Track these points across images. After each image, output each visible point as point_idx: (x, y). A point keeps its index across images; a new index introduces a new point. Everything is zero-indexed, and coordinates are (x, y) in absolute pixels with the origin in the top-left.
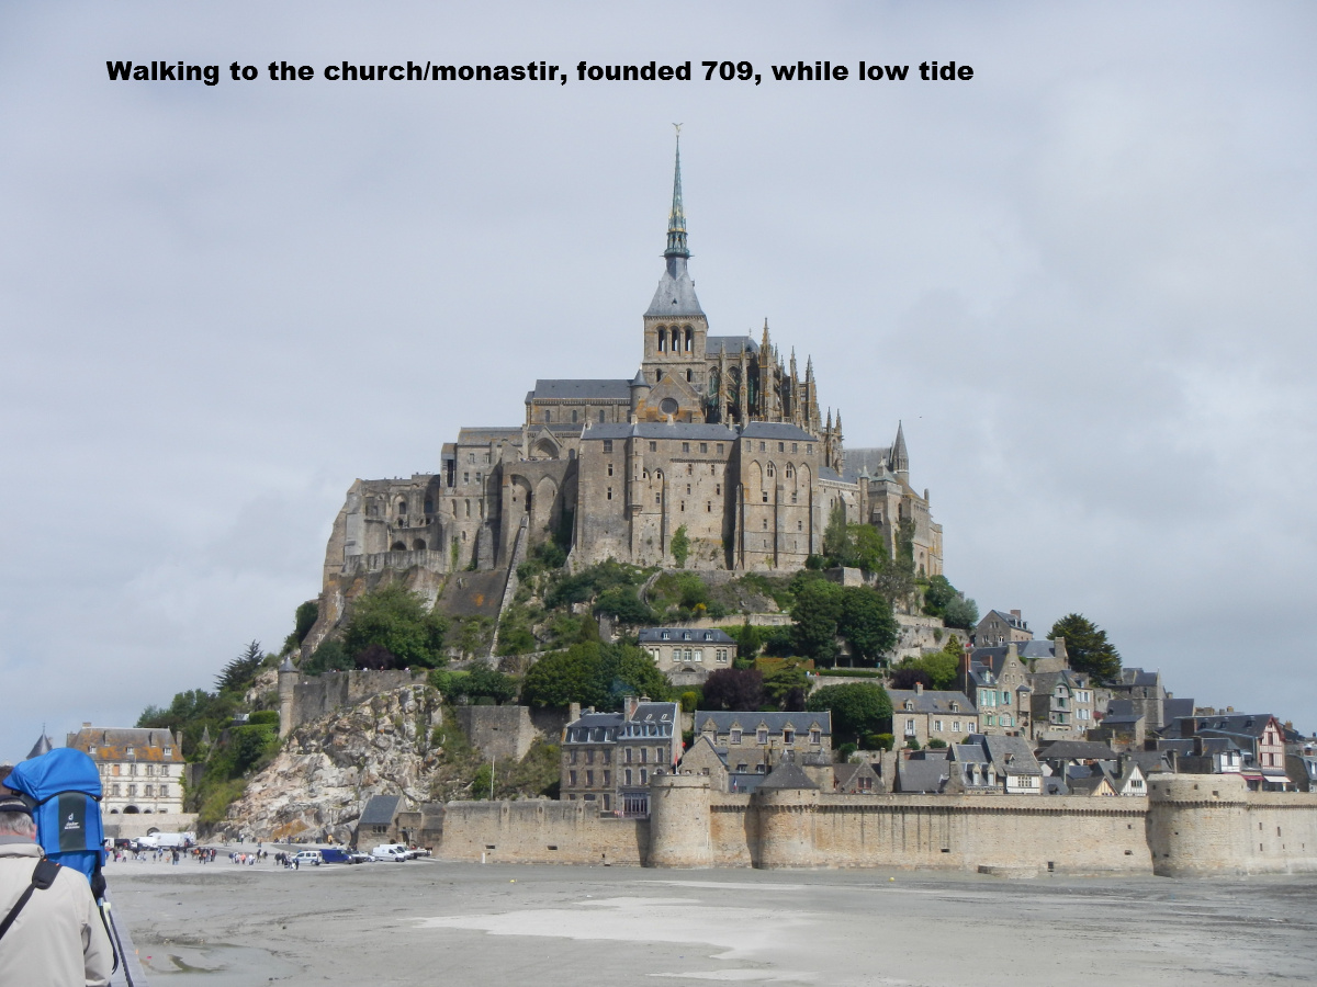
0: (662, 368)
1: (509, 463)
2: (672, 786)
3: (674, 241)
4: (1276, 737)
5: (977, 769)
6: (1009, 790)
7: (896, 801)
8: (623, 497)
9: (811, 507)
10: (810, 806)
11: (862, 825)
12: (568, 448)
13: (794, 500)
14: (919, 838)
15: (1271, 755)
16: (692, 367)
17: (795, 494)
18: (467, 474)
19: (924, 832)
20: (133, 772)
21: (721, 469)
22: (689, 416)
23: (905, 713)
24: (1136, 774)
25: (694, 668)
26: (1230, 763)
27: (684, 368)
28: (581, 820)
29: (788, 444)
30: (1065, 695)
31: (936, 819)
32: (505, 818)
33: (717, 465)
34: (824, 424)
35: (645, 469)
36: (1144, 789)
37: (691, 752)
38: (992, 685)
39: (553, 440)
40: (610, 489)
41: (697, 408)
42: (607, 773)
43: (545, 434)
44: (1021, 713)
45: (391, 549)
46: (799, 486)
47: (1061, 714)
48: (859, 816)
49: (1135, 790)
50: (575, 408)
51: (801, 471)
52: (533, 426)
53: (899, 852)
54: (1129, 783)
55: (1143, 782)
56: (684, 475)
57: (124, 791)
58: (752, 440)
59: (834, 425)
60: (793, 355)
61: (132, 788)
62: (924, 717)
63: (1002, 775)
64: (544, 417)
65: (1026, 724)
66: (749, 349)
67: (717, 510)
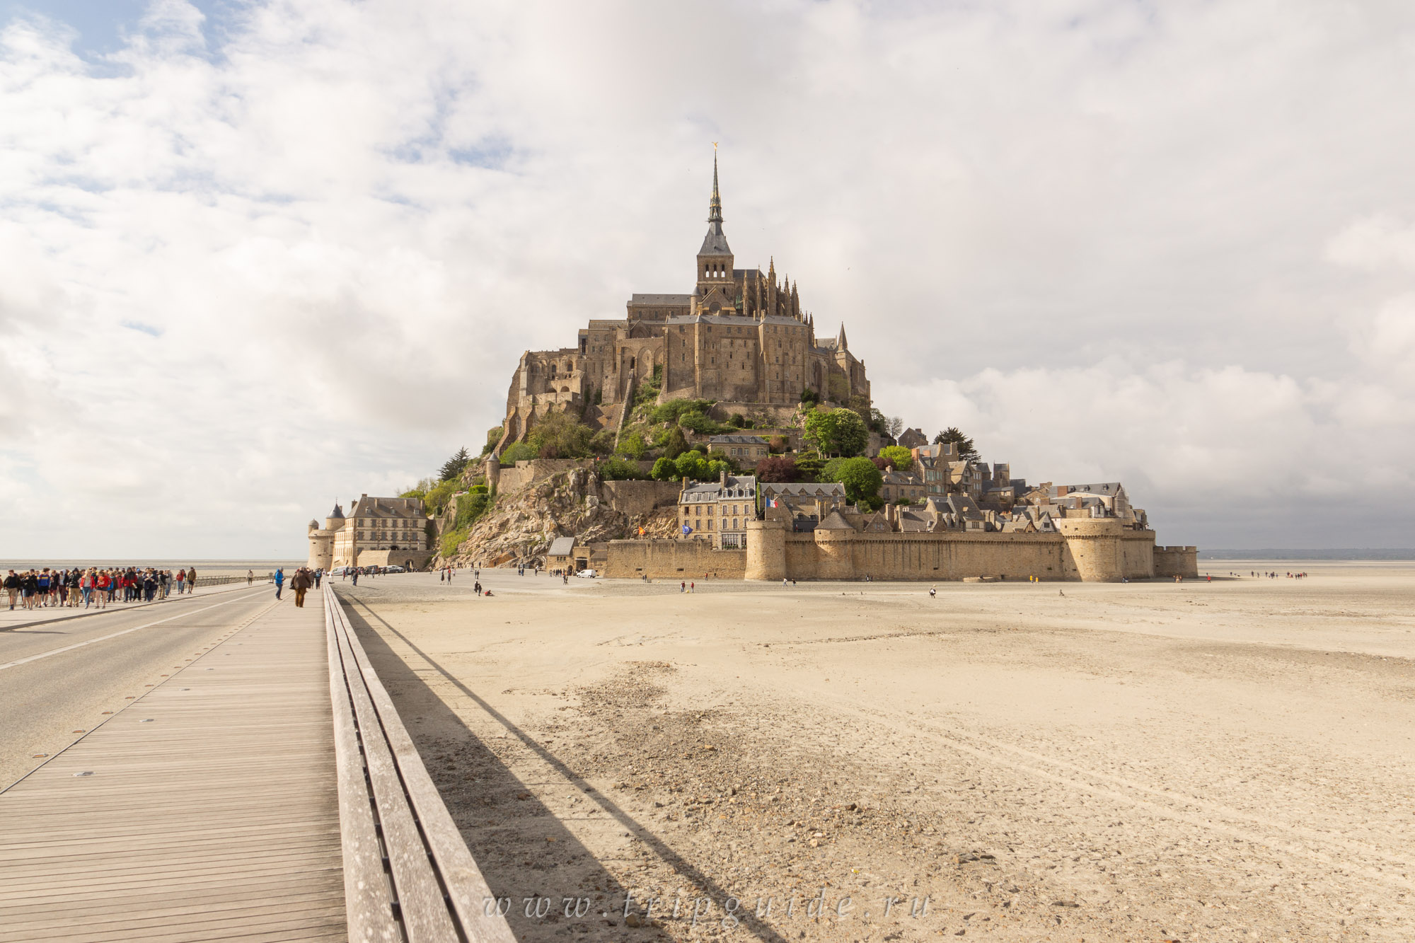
0: (708, 287)
1: (621, 340)
2: (764, 528)
3: (714, 212)
5: (947, 517)
6: (967, 530)
7: (905, 537)
8: (692, 359)
9: (804, 366)
10: (851, 541)
11: (884, 552)
12: (653, 333)
13: (794, 362)
14: (919, 560)
16: (726, 287)
18: (593, 347)
19: (923, 556)
20: (395, 525)
21: (750, 343)
22: (727, 313)
23: (883, 484)
25: (745, 459)
27: (721, 287)
28: (700, 551)
29: (790, 328)
31: (931, 548)
32: (649, 551)
33: (748, 340)
34: (803, 319)
35: (705, 343)
38: (932, 468)
39: (645, 328)
40: (684, 354)
41: (733, 308)
42: (710, 521)
43: (640, 324)
44: (947, 485)
46: (797, 353)
48: (882, 546)
49: (1046, 529)
50: (657, 310)
51: (799, 345)
52: (632, 321)
53: (907, 570)
54: (1043, 525)
56: (728, 347)
57: (389, 537)
58: (770, 326)
59: (809, 323)
60: (787, 279)
61: (394, 536)
66: (761, 276)
67: (748, 368)
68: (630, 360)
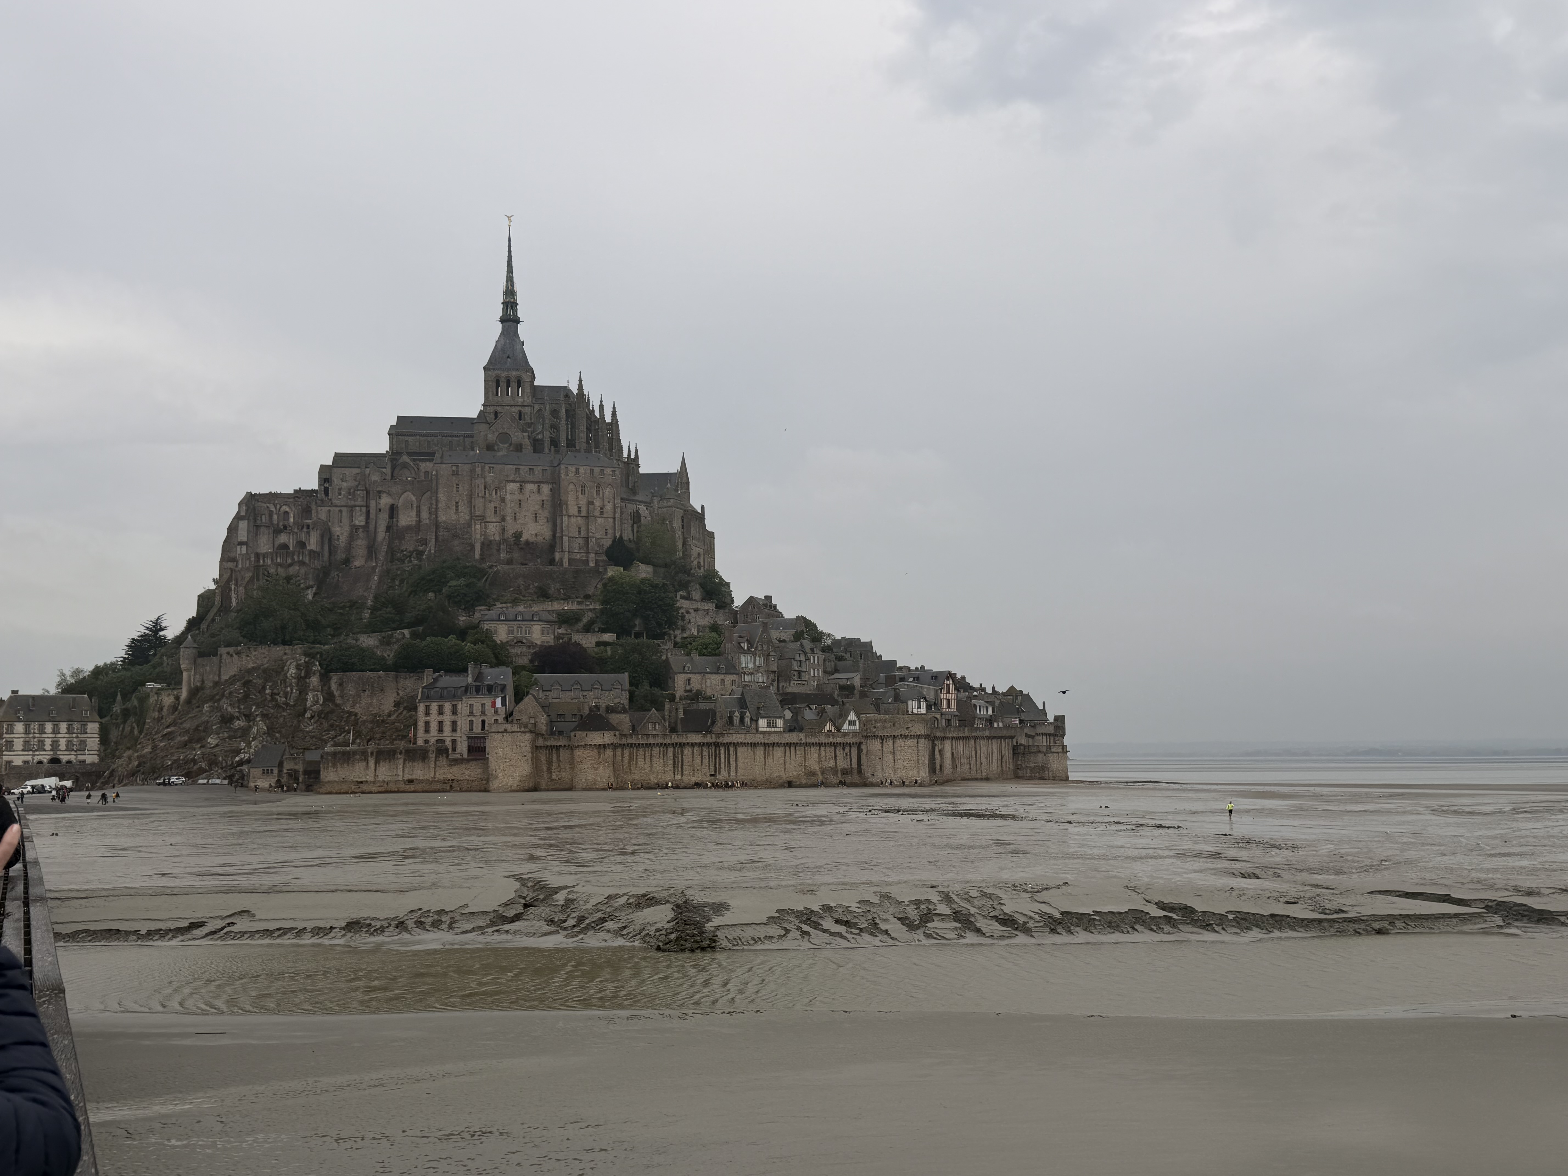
0: (499, 409)
1: (375, 482)
2: (506, 731)
3: (507, 309)
4: (952, 687)
5: (737, 714)
6: (760, 729)
7: (675, 739)
8: (469, 509)
9: (614, 518)
10: (612, 744)
11: (652, 757)
12: (423, 470)
13: (602, 513)
14: (693, 766)
15: (948, 700)
16: (523, 410)
17: (602, 508)
18: (340, 489)
19: (697, 762)
20: (56, 730)
21: (546, 489)
22: (519, 448)
23: (684, 673)
24: (852, 716)
25: (524, 641)
26: (919, 708)
27: (515, 410)
28: (433, 759)
29: (597, 470)
30: (803, 658)
31: (706, 752)
32: (371, 761)
33: (542, 485)
34: (625, 455)
35: (485, 488)
36: (857, 727)
37: (521, 706)
38: (749, 652)
39: (411, 464)
40: (457, 503)
41: (527, 441)
42: (454, 723)
43: (405, 458)
44: (769, 672)
45: (277, 549)
46: (606, 503)
47: (800, 672)
48: (649, 751)
49: (852, 728)
50: (429, 439)
51: (608, 492)
52: (394, 454)
53: (678, 777)
54: (847, 722)
55: (857, 722)
56: (516, 493)
57: (48, 746)
58: (570, 467)
59: (633, 456)
60: (601, 401)
61: (55, 743)
62: (698, 677)
63: (754, 718)
64: (403, 446)
65: (774, 681)
66: (567, 396)
67: (542, 520)
68: (388, 507)
